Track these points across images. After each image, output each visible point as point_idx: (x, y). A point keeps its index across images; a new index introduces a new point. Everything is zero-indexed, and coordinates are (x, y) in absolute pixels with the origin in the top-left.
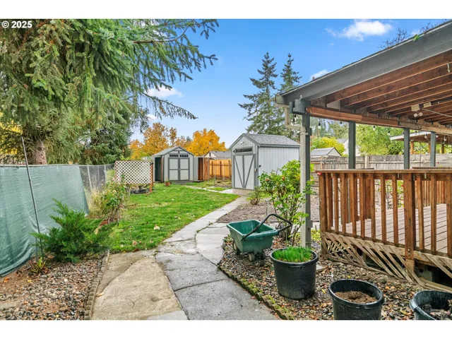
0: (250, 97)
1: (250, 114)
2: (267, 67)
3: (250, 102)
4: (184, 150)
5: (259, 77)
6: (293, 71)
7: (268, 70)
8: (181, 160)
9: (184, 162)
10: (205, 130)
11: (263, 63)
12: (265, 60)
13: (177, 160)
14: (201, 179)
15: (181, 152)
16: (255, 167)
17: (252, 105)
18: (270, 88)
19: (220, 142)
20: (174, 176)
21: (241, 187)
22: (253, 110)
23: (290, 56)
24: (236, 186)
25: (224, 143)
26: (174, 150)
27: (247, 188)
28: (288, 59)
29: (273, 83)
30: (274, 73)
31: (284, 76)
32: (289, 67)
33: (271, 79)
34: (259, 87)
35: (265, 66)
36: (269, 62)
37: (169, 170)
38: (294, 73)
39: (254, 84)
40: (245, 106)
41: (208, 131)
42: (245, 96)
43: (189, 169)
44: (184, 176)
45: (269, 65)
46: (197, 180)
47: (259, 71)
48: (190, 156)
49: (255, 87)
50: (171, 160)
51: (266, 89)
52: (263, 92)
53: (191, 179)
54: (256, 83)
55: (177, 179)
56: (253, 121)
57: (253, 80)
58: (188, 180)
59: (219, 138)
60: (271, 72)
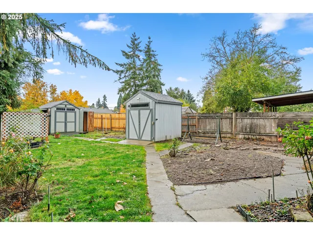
0: (121, 65)
1: (120, 78)
2: (134, 44)
3: (120, 69)
4: (71, 104)
5: (128, 50)
6: (152, 49)
7: (135, 46)
8: (68, 113)
9: (70, 115)
10: (71, 90)
11: (131, 39)
12: (133, 38)
13: (64, 114)
14: (85, 131)
15: (68, 106)
16: (152, 120)
17: (122, 72)
18: (137, 60)
19: (84, 100)
20: (60, 128)
21: (137, 138)
22: (123, 75)
23: (150, 38)
24: (130, 138)
25: (86, 101)
26: (60, 104)
27: (143, 138)
28: (149, 40)
29: (139, 57)
30: (140, 49)
31: (146, 52)
32: (149, 46)
33: (137, 53)
34: (128, 58)
35: (133, 42)
36: (136, 40)
37: (56, 122)
38: (153, 51)
39: (124, 55)
40: (117, 72)
41: (73, 91)
42: (117, 64)
43: (75, 122)
44: (71, 128)
45: (136, 42)
46: (82, 132)
47: (128, 46)
48: (76, 110)
49: (124, 57)
50: (57, 113)
51: (133, 60)
52: (131, 62)
53: (77, 131)
54: (125, 54)
55: (63, 131)
56: (124, 84)
57: (123, 52)
58: (75, 132)
59: (83, 97)
60: (137, 48)
